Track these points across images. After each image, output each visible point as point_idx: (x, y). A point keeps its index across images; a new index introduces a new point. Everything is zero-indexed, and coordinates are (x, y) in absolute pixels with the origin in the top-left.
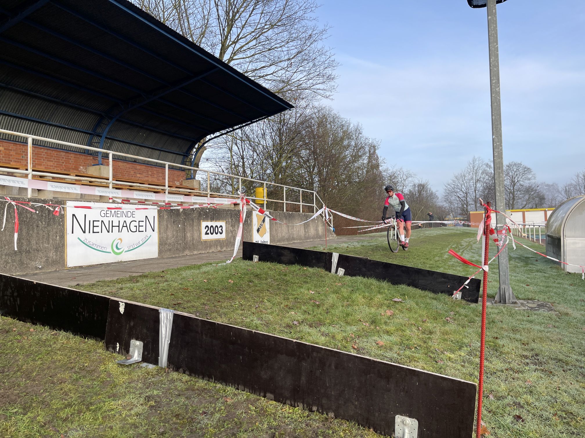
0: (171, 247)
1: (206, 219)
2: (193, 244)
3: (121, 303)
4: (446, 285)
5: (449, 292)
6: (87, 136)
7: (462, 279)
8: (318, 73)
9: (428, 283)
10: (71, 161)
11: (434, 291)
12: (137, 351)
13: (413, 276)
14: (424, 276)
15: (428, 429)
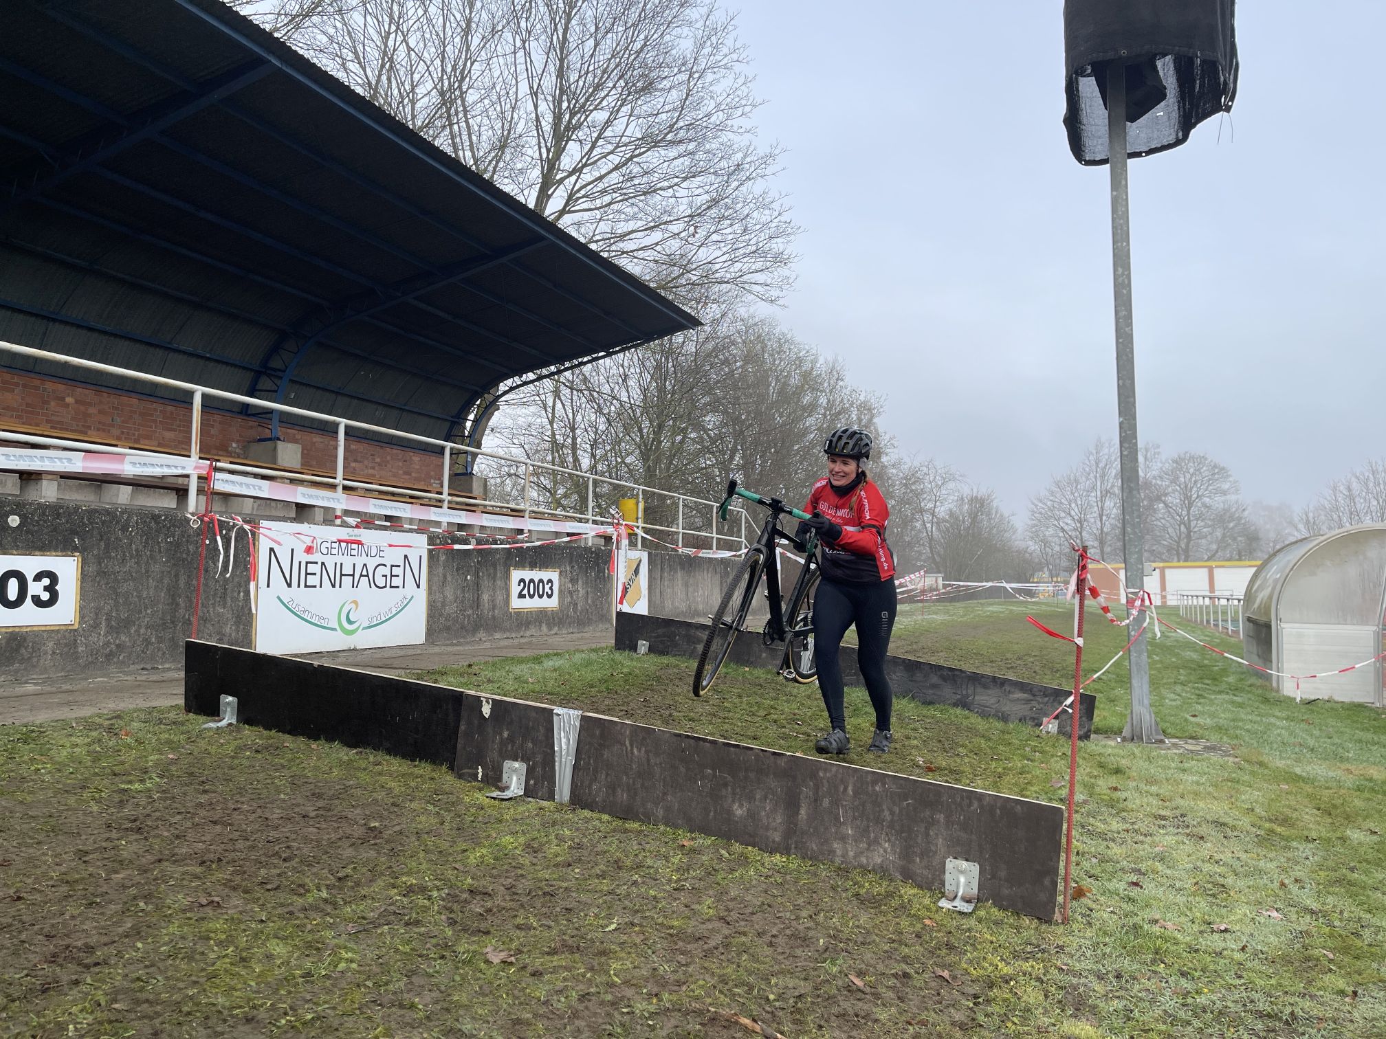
0: (450, 623)
1: (520, 565)
2: (493, 616)
3: (484, 700)
4: (1029, 706)
5: (1033, 719)
6: (250, 375)
7: (1060, 695)
8: (754, 248)
9: (993, 701)
10: (213, 431)
11: (1004, 718)
12: (515, 778)
13: (964, 687)
14: (985, 687)
15: (994, 876)
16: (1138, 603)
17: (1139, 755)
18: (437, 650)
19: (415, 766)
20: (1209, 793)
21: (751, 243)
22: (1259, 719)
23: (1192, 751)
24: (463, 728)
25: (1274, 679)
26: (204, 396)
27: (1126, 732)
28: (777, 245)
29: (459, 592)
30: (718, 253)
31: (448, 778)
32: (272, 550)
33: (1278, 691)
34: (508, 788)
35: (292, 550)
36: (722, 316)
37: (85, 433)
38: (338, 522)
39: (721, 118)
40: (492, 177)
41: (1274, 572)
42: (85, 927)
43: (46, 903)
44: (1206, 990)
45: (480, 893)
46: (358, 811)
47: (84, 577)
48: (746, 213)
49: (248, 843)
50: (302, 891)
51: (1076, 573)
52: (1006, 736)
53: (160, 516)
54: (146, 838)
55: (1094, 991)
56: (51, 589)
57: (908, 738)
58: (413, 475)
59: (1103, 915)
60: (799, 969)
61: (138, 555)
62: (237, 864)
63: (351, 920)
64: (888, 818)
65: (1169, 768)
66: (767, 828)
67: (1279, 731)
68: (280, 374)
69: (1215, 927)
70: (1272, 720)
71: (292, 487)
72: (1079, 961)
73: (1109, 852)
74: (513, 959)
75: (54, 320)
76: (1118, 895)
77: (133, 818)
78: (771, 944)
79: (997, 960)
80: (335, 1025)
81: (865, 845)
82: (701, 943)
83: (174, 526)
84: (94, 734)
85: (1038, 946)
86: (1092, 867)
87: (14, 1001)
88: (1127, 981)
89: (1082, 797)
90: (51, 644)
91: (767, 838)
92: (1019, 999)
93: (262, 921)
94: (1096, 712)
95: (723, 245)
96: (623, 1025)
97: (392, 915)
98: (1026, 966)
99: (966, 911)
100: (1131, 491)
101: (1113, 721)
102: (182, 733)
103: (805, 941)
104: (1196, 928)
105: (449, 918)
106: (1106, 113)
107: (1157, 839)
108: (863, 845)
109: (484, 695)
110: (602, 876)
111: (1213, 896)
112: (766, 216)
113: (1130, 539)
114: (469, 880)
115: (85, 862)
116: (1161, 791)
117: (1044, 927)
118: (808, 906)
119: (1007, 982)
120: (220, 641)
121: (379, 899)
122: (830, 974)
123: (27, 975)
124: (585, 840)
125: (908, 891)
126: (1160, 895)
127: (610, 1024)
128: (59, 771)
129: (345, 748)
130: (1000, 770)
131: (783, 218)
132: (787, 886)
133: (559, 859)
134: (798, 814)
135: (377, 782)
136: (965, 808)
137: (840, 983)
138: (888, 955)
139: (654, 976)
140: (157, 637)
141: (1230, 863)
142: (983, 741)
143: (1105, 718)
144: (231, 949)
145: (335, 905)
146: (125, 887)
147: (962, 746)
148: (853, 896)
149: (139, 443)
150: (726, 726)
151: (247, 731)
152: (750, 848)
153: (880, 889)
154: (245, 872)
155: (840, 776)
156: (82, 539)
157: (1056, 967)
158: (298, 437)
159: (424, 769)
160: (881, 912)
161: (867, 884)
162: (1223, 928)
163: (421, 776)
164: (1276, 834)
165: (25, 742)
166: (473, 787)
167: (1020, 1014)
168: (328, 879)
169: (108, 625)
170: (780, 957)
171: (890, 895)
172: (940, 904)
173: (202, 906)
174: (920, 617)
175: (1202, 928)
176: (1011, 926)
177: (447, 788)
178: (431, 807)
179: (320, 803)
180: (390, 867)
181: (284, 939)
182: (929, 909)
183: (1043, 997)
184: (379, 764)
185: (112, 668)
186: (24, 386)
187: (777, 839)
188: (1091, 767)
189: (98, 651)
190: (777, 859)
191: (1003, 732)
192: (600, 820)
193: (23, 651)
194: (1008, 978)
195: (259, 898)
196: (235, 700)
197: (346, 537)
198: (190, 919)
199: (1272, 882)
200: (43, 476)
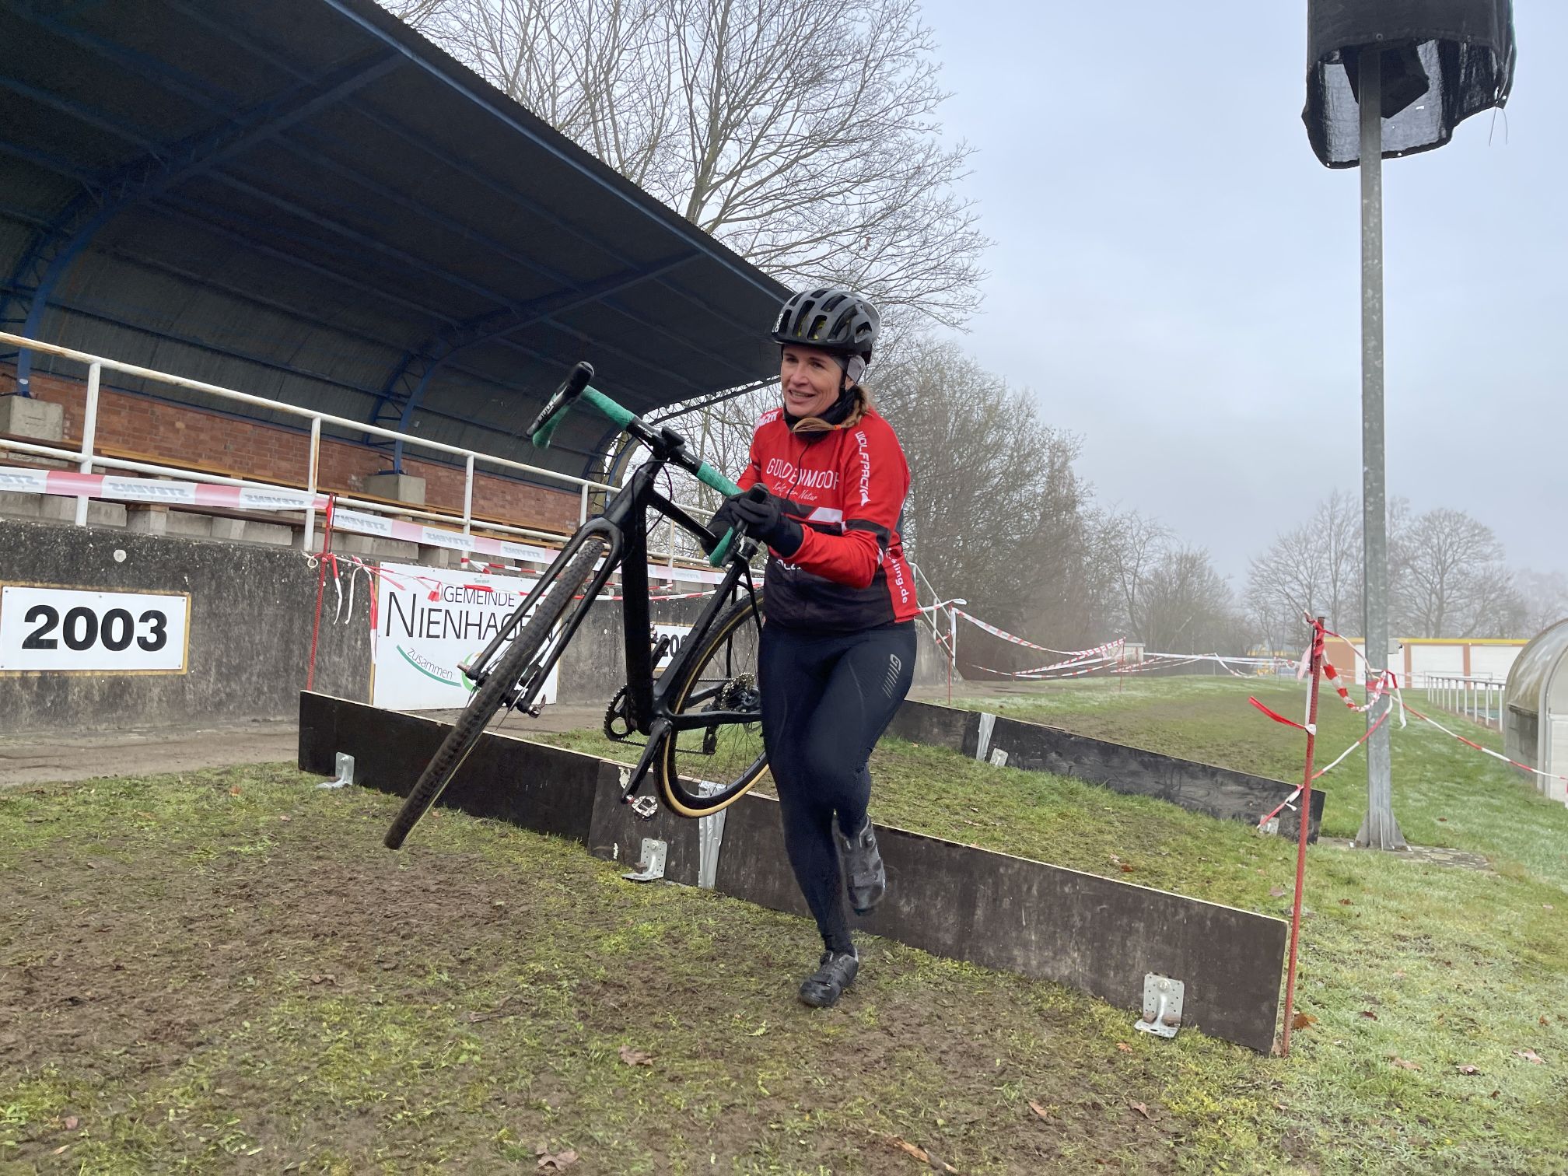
0: (585, 681)
1: (663, 618)
3: (622, 770)
4: (1243, 801)
5: (1249, 816)
6: (372, 401)
7: (1284, 789)
8: (935, 263)
9: (1202, 792)
10: (331, 463)
11: (1215, 814)
12: (654, 858)
13: (1168, 775)
14: (1193, 776)
15: (1201, 998)
16: (1380, 685)
17: (1376, 863)
18: (569, 710)
19: (545, 840)
20: (1459, 912)
21: (931, 257)
22: (1520, 826)
23: (1439, 862)
24: (598, 799)
25: (1539, 778)
26: (323, 423)
27: (1361, 836)
28: (962, 260)
29: (595, 647)
30: (894, 269)
31: (581, 854)
32: (392, 594)
33: (1542, 793)
34: (646, 869)
35: (415, 595)
36: (896, 341)
37: (196, 461)
38: (465, 565)
39: (900, 113)
40: (640, 181)
41: (1543, 653)
42: (189, 1002)
43: (148, 974)
44: (1448, 1141)
45: (615, 985)
46: (483, 887)
47: (194, 618)
48: (926, 222)
49: (365, 917)
50: (421, 972)
51: (1309, 649)
52: (1217, 835)
53: (274, 554)
54: (255, 907)
55: (1317, 1136)
56: (158, 631)
57: (1101, 832)
58: (547, 514)
59: (1329, 1048)
60: (972, 1092)
61: (251, 596)
62: (352, 939)
63: (473, 1008)
64: (1079, 924)
65: (1412, 880)
66: (938, 930)
67: (1543, 841)
68: (403, 399)
69: (1461, 1068)
70: (1535, 828)
71: (414, 525)
72: (1300, 1100)
73: (1338, 976)
74: (650, 1061)
75: (165, 337)
76: (1348, 1026)
77: (242, 884)
78: (940, 1061)
79: (1202, 1095)
80: (456, 1124)
81: (1051, 954)
82: (861, 1055)
83: (290, 566)
84: (202, 790)
85: (1252, 1081)
86: (1317, 992)
87: (112, 1079)
88: (1356, 1126)
89: (1307, 910)
90: (156, 691)
91: (938, 940)
92: (1228, 1141)
93: (378, 1004)
94: (1325, 811)
95: (899, 259)
96: (771, 1143)
97: (518, 1005)
98: (1238, 1104)
99: (1167, 1035)
100: (1375, 555)
101: (1345, 823)
102: (295, 793)
103: (979, 1060)
104: (1439, 1068)
105: (579, 1012)
106: (1357, 106)
107: (1396, 963)
108: (1048, 954)
109: (622, 763)
110: (750, 973)
111: (1460, 1031)
112: (949, 227)
113: (1373, 611)
114: (602, 971)
115: (190, 930)
116: (1402, 907)
117: (1259, 1059)
118: (983, 1020)
119: (1214, 1121)
120: (336, 693)
121: (504, 986)
122: (1007, 1100)
123: (126, 1052)
124: (731, 932)
125: (1099, 1009)
126: (1398, 1028)
127: (757, 1141)
128: (165, 829)
129: (468, 817)
130: (1209, 874)
131: (970, 229)
132: (959, 996)
133: (702, 952)
134: (973, 914)
135: (503, 855)
136: (1170, 917)
137: (1019, 1110)
138: (1075, 1082)
139: (806, 1089)
140: (269, 687)
141: (1482, 994)
142: (1189, 839)
143: (1335, 818)
144: (346, 1032)
145: (457, 991)
146: (232, 960)
147: (1165, 844)
148: (1036, 1011)
149: (250, 471)
150: (891, 810)
151: (364, 793)
152: (917, 950)
153: (1067, 1005)
154: (361, 949)
155: (1023, 874)
156: (190, 577)
157: (1273, 1107)
158: (422, 470)
159: (555, 844)
160: (1067, 1032)
161: (1051, 999)
162: (1470, 1070)
163: (551, 852)
164: (1537, 962)
165: (129, 796)
166: (608, 867)
167: (1229, 1158)
168: (451, 961)
169: (219, 673)
170: (950, 1077)
171: (1078, 1012)
172: (1137, 1026)
173: (315, 984)
174: (1117, 693)
175: (1445, 1069)
176: (1221, 1056)
177: (579, 866)
178: (562, 887)
179: (442, 877)
180: (517, 951)
181: (403, 1024)
182: (1123, 1032)
183: (1255, 1141)
184: (506, 836)
185: (222, 719)
186: (131, 408)
187: (949, 942)
188: (1318, 875)
189: (207, 699)
190: (948, 963)
191: (1213, 830)
192: (748, 909)
193: (127, 697)
194: (1215, 1116)
195: (376, 978)
196: (352, 759)
197: (472, 583)
198: (301, 997)
199: (1530, 1018)
200: (152, 507)
